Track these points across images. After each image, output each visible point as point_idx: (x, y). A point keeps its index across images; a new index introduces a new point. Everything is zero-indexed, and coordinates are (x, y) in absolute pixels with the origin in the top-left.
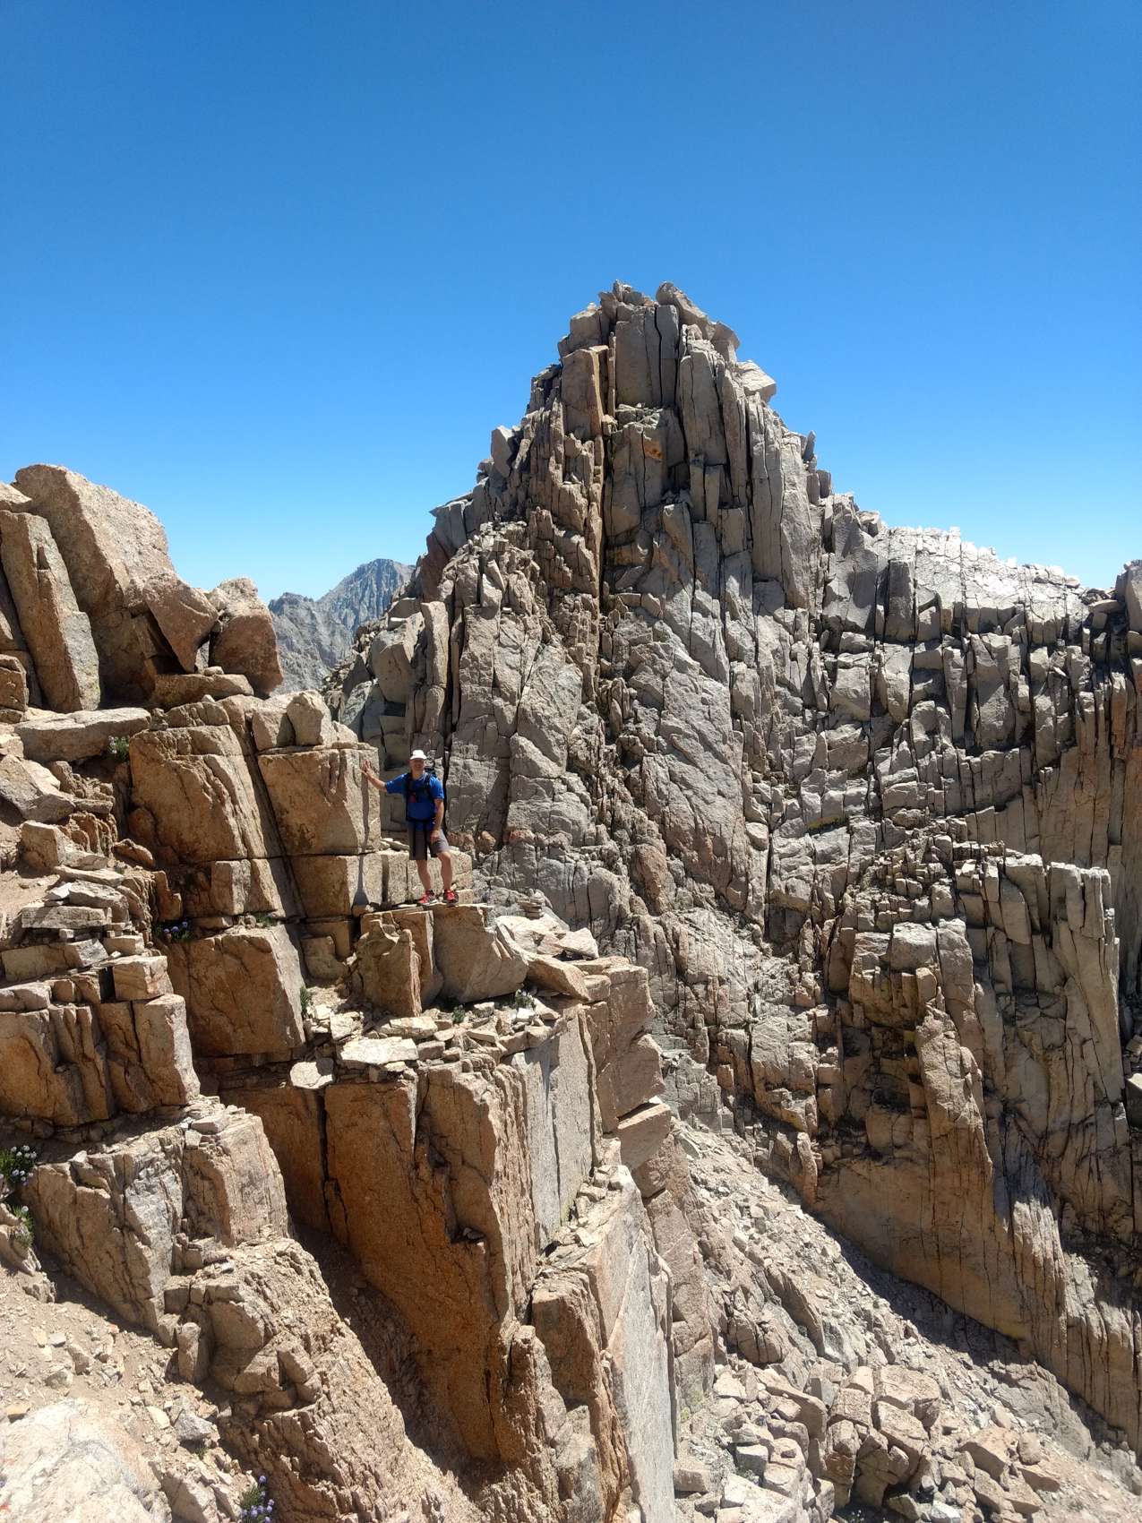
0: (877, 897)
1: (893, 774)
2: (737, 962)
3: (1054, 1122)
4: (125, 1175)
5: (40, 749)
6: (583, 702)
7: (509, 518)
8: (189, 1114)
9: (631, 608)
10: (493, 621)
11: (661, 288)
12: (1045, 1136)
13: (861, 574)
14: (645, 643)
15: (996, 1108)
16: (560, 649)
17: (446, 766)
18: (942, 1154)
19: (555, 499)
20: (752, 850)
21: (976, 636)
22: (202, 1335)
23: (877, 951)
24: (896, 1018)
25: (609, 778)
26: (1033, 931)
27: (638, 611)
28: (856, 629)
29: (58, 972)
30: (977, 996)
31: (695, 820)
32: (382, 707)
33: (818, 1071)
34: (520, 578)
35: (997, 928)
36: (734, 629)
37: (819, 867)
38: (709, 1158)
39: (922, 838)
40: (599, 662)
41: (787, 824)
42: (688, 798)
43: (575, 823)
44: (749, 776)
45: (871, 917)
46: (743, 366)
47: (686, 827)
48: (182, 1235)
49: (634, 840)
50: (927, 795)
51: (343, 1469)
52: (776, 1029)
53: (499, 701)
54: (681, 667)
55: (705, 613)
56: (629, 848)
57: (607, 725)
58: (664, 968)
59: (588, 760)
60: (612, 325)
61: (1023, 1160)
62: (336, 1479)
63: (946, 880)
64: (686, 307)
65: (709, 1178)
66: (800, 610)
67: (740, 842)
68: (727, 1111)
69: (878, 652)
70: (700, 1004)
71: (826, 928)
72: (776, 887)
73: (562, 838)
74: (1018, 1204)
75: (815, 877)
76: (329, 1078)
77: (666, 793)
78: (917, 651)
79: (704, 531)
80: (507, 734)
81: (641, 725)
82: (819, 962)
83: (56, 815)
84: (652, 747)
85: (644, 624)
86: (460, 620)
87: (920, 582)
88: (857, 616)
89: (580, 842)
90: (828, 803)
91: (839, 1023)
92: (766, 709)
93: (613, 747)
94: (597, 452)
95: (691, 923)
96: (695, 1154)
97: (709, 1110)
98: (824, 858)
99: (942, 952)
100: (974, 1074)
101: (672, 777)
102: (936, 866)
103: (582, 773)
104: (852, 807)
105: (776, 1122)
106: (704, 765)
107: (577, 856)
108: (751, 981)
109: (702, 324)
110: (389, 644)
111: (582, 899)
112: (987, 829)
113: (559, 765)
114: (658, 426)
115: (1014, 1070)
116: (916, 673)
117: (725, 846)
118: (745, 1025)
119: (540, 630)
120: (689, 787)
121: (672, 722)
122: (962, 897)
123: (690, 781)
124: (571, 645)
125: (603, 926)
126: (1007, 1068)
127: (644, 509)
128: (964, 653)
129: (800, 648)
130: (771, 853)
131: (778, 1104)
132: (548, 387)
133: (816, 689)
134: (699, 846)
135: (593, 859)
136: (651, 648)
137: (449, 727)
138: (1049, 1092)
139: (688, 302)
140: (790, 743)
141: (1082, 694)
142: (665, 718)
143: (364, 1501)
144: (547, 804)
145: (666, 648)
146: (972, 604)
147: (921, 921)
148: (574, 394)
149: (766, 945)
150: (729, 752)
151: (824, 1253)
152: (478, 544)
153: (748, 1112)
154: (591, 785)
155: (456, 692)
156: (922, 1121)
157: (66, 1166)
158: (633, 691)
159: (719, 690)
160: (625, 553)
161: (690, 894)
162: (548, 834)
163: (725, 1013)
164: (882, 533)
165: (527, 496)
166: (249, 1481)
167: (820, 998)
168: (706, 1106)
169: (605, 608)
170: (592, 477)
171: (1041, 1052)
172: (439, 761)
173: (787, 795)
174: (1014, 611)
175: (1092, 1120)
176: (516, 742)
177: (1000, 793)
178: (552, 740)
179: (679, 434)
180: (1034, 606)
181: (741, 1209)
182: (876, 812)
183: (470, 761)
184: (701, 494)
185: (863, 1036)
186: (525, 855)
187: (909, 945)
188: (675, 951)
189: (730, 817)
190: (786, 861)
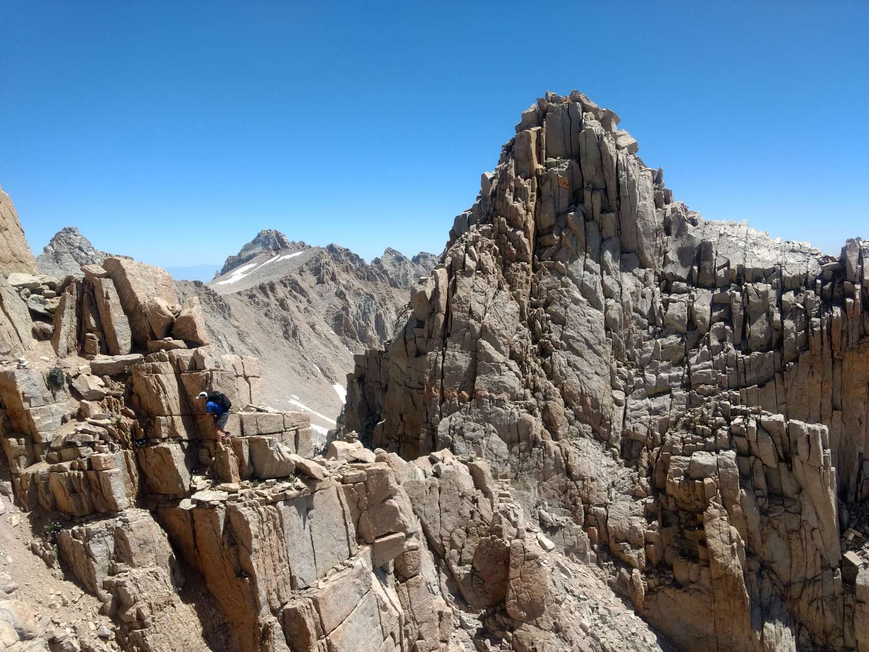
0: (684, 436)
1: (698, 364)
2: (602, 469)
3: (794, 577)
4: (89, 536)
5: (97, 370)
6: (520, 321)
7: (484, 222)
8: (121, 515)
9: (549, 269)
10: (471, 278)
11: (572, 94)
12: (789, 585)
13: (685, 248)
14: (556, 289)
15: (755, 565)
16: (507, 292)
17: (444, 355)
18: (718, 589)
19: (508, 211)
20: (615, 406)
21: (750, 285)
22: (113, 599)
23: (682, 467)
24: (694, 507)
25: (533, 363)
26: (780, 460)
27: (553, 271)
28: (681, 280)
29: (74, 459)
30: (742, 497)
31: (581, 388)
32: (415, 323)
33: (646, 534)
34: (486, 255)
35: (756, 457)
36: (608, 280)
37: (653, 417)
38: (578, 579)
39: (713, 402)
40: (530, 299)
41: (636, 391)
42: (578, 376)
43: (512, 388)
44: (615, 364)
45: (680, 447)
46: (619, 133)
47: (575, 392)
48: (113, 561)
49: (545, 399)
50: (717, 377)
52: (622, 508)
53: (472, 321)
54: (576, 302)
55: (591, 272)
56: (543, 403)
57: (533, 334)
58: (560, 471)
59: (521, 354)
60: (544, 116)
61: (773, 598)
63: (726, 428)
64: (586, 102)
65: (574, 589)
66: (648, 269)
67: (607, 401)
68: (593, 553)
69: (693, 293)
70: (579, 492)
71: (655, 452)
72: (628, 428)
73: (504, 396)
74: (767, 624)
75: (650, 422)
76: (194, 506)
77: (565, 372)
78: (715, 293)
79: (592, 226)
80: (475, 338)
81: (552, 334)
82: (650, 472)
83: (98, 397)
84: (557, 346)
85: (556, 278)
86: (454, 278)
87: (719, 253)
88: (682, 272)
89: (514, 398)
90: (660, 381)
91: (660, 507)
92: (626, 326)
93: (536, 346)
94: (533, 185)
95: (576, 446)
96: (569, 576)
97: (582, 552)
98: (656, 412)
99: (720, 469)
100: (739, 543)
101: (569, 363)
102: (720, 419)
103: (518, 360)
104: (673, 383)
105: (621, 562)
106: (587, 357)
107: (512, 406)
108: (610, 481)
109: (595, 111)
110: (419, 290)
111: (514, 430)
112: (753, 398)
113: (505, 356)
114: (567, 169)
115: (768, 543)
116: (714, 305)
117: (598, 403)
118: (605, 505)
119: (496, 282)
120: (578, 369)
121: (570, 332)
122: (736, 438)
123: (579, 366)
124: (514, 290)
125: (526, 445)
126: (763, 542)
127: (558, 215)
128: (742, 294)
129: (648, 291)
130: (626, 408)
131: (622, 551)
132: (509, 150)
133: (656, 315)
134: (583, 403)
135: (522, 408)
136: (559, 291)
137: (446, 335)
138: (791, 558)
139: (588, 100)
140: (640, 345)
141: (813, 319)
142: (565, 330)
144: (497, 377)
145: (568, 292)
146: (748, 266)
147: (710, 451)
148: (520, 154)
149: (621, 461)
150: (602, 350)
151: (645, 640)
152: (466, 237)
153: (605, 555)
154: (522, 367)
155: (450, 315)
156: (706, 569)
157: (70, 531)
158: (548, 315)
159: (598, 315)
160: (547, 239)
161: (577, 429)
162: (496, 393)
163: (593, 498)
164: (700, 224)
165: (495, 210)
167: (649, 493)
168: (580, 550)
169: (535, 269)
170: (529, 198)
171: (785, 534)
172: (440, 353)
173: (637, 375)
174: (774, 270)
175: (820, 577)
176: (481, 343)
177: (762, 377)
178: (501, 342)
179: (579, 173)
180: (787, 267)
181: (593, 609)
182: (687, 386)
183: (456, 353)
184: (590, 205)
185: (674, 516)
186: (484, 404)
187: (701, 464)
188: (566, 461)
189: (602, 387)
190: (634, 413)
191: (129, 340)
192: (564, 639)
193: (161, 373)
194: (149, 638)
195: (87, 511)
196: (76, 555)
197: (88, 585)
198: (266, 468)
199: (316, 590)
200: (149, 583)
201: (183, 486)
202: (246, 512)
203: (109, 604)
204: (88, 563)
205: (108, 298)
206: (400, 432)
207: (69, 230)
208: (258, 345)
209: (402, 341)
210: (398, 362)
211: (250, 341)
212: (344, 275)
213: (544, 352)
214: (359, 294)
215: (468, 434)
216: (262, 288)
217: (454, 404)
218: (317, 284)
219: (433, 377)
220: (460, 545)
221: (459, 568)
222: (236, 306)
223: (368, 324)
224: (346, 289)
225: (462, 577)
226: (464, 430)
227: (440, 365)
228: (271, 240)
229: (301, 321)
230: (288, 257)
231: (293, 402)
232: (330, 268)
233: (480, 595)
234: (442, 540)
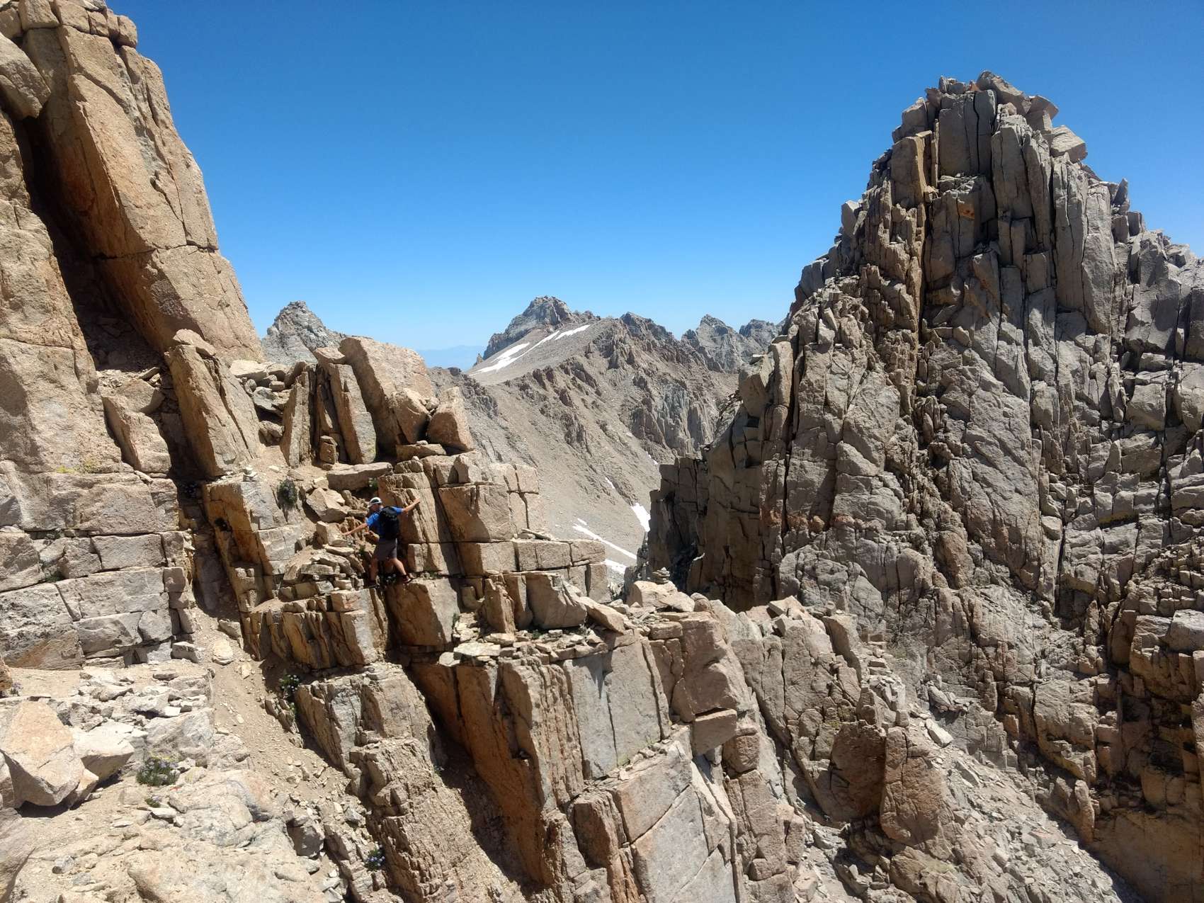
0: (1161, 585)
1: (1184, 478)
2: (1026, 632)
4: (331, 694)
5: (336, 484)
6: (901, 416)
7: (846, 273)
8: (368, 670)
9: (946, 339)
10: (827, 355)
11: (980, 78)
13: (1163, 301)
14: (955, 367)
16: (881, 374)
17: (787, 465)
19: (882, 256)
20: (1046, 539)
22: (362, 775)
23: (1157, 632)
24: (1175, 693)
25: (920, 477)
27: (951, 341)
28: (1156, 350)
29: (312, 596)
31: (994, 512)
32: (745, 420)
33: (1097, 731)
34: (850, 320)
36: (1036, 354)
37: (1107, 556)
38: (989, 789)
40: (915, 383)
41: (1080, 518)
42: (988, 494)
43: (888, 512)
44: (1046, 477)
45: (1153, 602)
46: (1055, 131)
47: (985, 518)
48: (360, 728)
49: (939, 527)
51: (414, 848)
52: (1057, 689)
53: (829, 417)
54: (986, 386)
56: (935, 534)
57: (920, 434)
58: (961, 631)
59: (903, 463)
60: (937, 114)
62: (410, 853)
64: (1002, 88)
65: (984, 804)
66: (1100, 335)
67: (1033, 532)
68: (1011, 753)
69: (1176, 370)
70: (990, 663)
72: (1067, 572)
73: (877, 523)
75: (1103, 564)
76: (458, 662)
77: (969, 489)
79: (1011, 275)
80: (834, 440)
81: (949, 434)
82: (1103, 638)
83: (337, 518)
84: (957, 452)
85: (955, 352)
86: (802, 355)
88: (1158, 338)
89: (892, 526)
90: (1118, 502)
91: (1119, 692)
92: (1064, 420)
93: (925, 452)
94: (919, 216)
95: (986, 597)
96: (975, 783)
97: (995, 750)
98: (1113, 549)
101: (975, 477)
103: (897, 472)
104: (1142, 506)
105: (1055, 768)
106: (1004, 468)
107: (889, 538)
108: (1038, 649)
109: (1018, 101)
110: (750, 374)
111: (892, 572)
113: (878, 466)
114: (972, 192)
117: (1020, 536)
118: (1030, 684)
119: (865, 359)
120: (989, 485)
121: (976, 431)
123: (990, 480)
124: (892, 371)
125: (909, 594)
127: (958, 259)
129: (1099, 368)
130: (1063, 542)
131: (1059, 754)
132: (883, 168)
133: (1113, 403)
134: (996, 534)
135: (903, 541)
136: (960, 371)
137: (791, 436)
139: (1006, 85)
140: (1086, 449)
142: (970, 428)
143: (423, 866)
144: (865, 497)
145: (973, 371)
148: (900, 173)
149: (1055, 620)
150: (1026, 457)
151: (1094, 884)
152: (820, 295)
153: (1031, 757)
154: (904, 482)
155: (796, 409)
156: (1194, 785)
157: (309, 687)
158: (943, 406)
159: (1020, 405)
160: (941, 295)
161: (987, 573)
162: (865, 520)
163: (1012, 672)
164: (1190, 264)
165: (862, 255)
166: (376, 846)
167: (1102, 669)
168: (992, 747)
169: (923, 340)
170: (914, 236)
172: (782, 462)
173: (1081, 494)
176: (841, 448)
178: (871, 446)
179: (991, 196)
181: (1012, 834)
182: (1165, 510)
183: (805, 462)
184: (1008, 243)
185: (1142, 705)
186: (846, 535)
187: (1188, 630)
188: (970, 619)
189: (1026, 511)
190: (1077, 550)
191: (373, 444)
192: (969, 874)
193: (414, 488)
194: (407, 828)
195: (328, 664)
196: (317, 717)
197: (332, 756)
198: (550, 615)
199: (616, 781)
200: (405, 759)
201: (443, 635)
202: (524, 672)
203: (358, 781)
204: (331, 729)
205: (346, 390)
206: (725, 572)
207: (296, 306)
208: (533, 452)
209: (727, 444)
210: (722, 475)
211: (523, 447)
212: (645, 356)
213: (937, 460)
214: (665, 382)
215: (824, 577)
216: (537, 376)
217: (804, 534)
218: (609, 368)
219: (772, 496)
220: (813, 731)
221: (812, 763)
222: (505, 400)
223: (677, 423)
224: (648, 374)
225: (816, 776)
226: (818, 571)
227: (782, 479)
228: (548, 311)
229: (587, 418)
230: (570, 333)
231: (579, 528)
232: (626, 347)
233: (842, 802)
234: (787, 723)
